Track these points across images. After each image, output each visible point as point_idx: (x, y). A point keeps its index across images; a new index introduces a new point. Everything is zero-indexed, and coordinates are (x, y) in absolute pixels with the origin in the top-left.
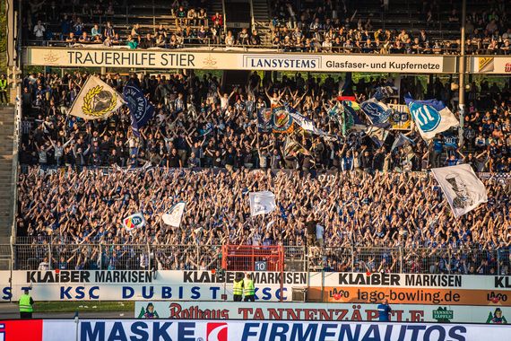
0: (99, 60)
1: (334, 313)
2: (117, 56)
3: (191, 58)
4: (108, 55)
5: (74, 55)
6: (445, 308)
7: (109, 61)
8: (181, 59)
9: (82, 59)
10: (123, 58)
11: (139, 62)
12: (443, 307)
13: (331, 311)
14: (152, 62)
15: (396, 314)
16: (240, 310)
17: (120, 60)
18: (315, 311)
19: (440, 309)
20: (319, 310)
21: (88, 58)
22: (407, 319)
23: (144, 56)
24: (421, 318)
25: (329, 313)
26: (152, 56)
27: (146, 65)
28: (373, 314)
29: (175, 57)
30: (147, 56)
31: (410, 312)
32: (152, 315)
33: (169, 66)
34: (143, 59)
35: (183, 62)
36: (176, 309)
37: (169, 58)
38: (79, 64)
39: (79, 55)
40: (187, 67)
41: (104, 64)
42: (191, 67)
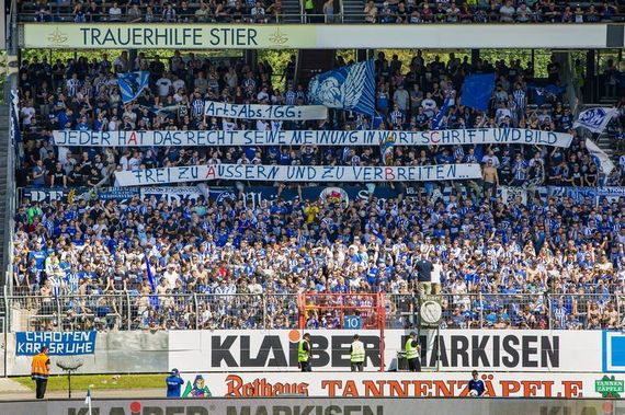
0: (124, 40)
1: (456, 386)
2: (148, 33)
3: (252, 34)
4: (137, 33)
5: (89, 33)
6: (613, 377)
7: (138, 40)
8: (238, 36)
9: (101, 39)
10: (157, 36)
11: (180, 40)
12: (609, 375)
13: (452, 383)
14: (198, 40)
15: (543, 386)
16: (324, 384)
17: (153, 39)
18: (429, 383)
19: (605, 379)
20: (434, 382)
21: (109, 37)
22: (559, 393)
23: (187, 33)
24: (579, 391)
25: (448, 386)
26: (197, 33)
27: (189, 44)
28: (511, 387)
29: (229, 33)
30: (191, 33)
31: (563, 383)
32: (202, 392)
33: (221, 45)
34: (185, 36)
35: (241, 40)
36: (236, 384)
37: (221, 34)
38: (96, 45)
39: (96, 33)
40: (247, 46)
41: (131, 45)
42: (252, 46)
